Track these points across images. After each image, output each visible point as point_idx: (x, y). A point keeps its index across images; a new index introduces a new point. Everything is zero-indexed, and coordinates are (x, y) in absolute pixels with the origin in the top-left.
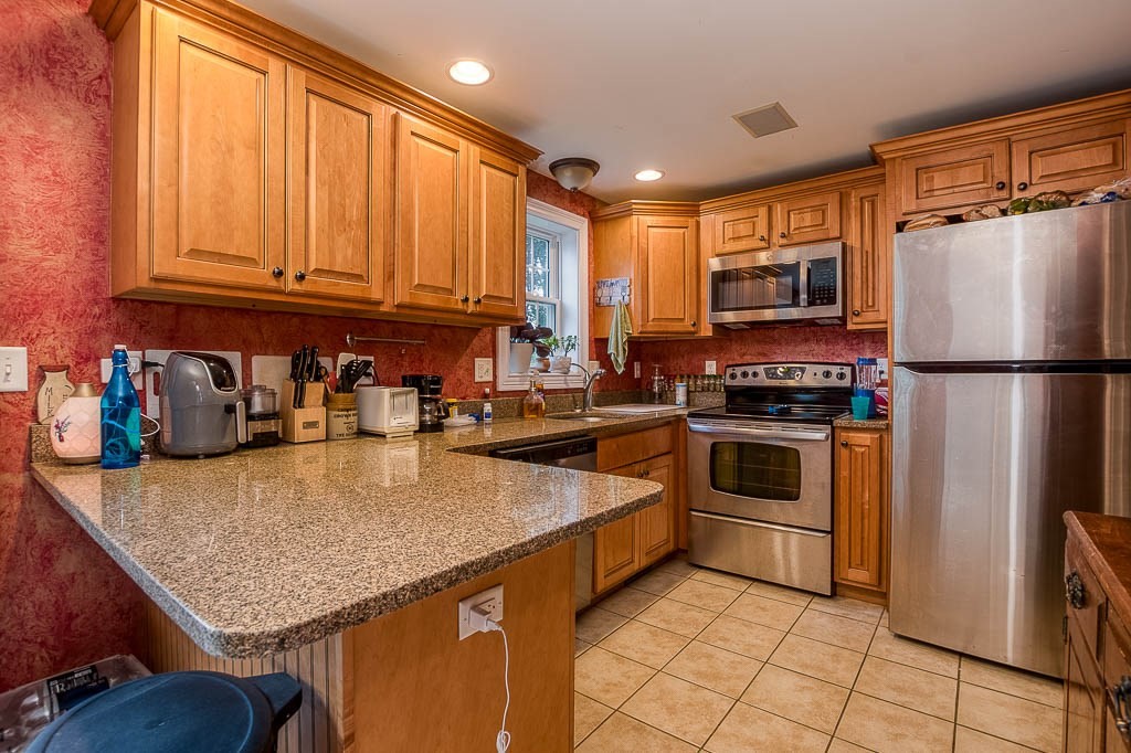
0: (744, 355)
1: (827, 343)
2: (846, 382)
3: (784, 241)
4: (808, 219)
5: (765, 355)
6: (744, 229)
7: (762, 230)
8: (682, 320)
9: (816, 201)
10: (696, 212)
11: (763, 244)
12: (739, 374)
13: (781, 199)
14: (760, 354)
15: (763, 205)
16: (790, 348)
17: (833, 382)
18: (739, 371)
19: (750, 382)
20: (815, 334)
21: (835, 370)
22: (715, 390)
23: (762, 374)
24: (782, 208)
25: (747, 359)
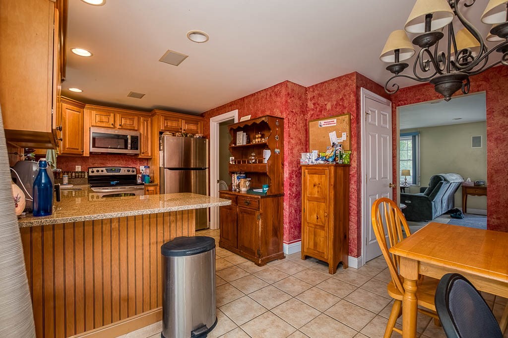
0: (94, 164)
1: (126, 161)
2: (135, 173)
3: (120, 127)
4: (128, 122)
5: (103, 164)
6: (104, 119)
7: (112, 121)
8: (78, 149)
9: (131, 117)
10: (83, 107)
11: (112, 126)
12: (95, 171)
13: (119, 113)
14: (101, 164)
15: (112, 113)
16: (113, 162)
17: (131, 173)
18: (95, 170)
19: (100, 173)
20: (122, 158)
21: (131, 169)
22: (81, 177)
23: (105, 171)
24: (119, 116)
25: (96, 165)
